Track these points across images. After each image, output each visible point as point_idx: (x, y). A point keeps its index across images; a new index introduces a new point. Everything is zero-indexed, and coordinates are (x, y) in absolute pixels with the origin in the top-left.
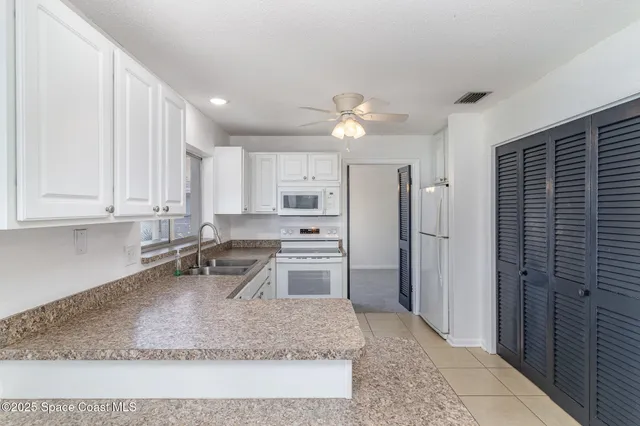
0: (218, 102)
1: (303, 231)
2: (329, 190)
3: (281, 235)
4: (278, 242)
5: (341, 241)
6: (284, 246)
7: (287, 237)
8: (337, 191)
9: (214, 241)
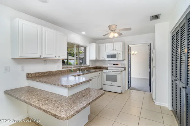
0: (84, 33)
1: (114, 65)
2: (119, 53)
3: (108, 66)
4: (108, 67)
5: (125, 68)
6: (109, 68)
7: (110, 66)
8: (121, 53)
9: (89, 66)
